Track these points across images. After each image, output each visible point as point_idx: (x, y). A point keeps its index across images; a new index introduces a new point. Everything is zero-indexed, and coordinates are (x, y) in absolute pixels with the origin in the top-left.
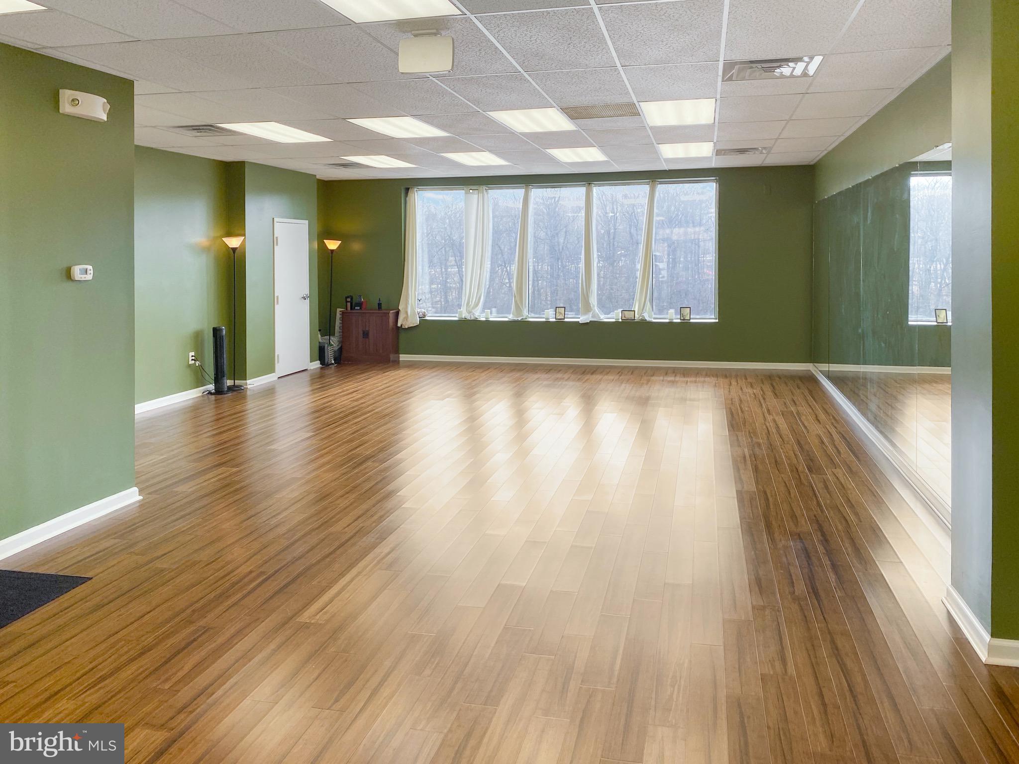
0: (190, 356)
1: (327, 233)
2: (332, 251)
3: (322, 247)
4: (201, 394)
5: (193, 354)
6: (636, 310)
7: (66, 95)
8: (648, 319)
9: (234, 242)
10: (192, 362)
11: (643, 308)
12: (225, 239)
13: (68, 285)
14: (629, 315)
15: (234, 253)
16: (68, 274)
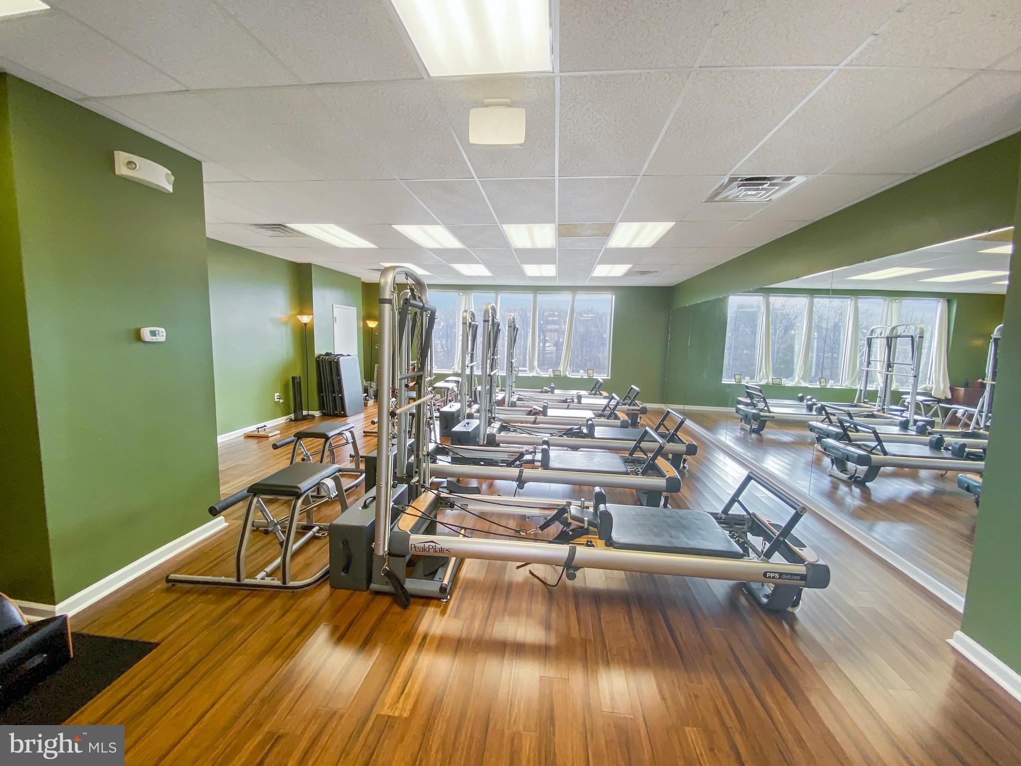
0: (276, 397)
1: (368, 316)
2: (372, 328)
3: (365, 325)
4: (284, 421)
5: (278, 394)
6: (561, 370)
7: (121, 158)
8: (568, 376)
9: (305, 319)
10: (276, 400)
11: (565, 370)
12: (298, 317)
13: (140, 345)
14: (557, 373)
15: (306, 326)
16: (138, 337)
